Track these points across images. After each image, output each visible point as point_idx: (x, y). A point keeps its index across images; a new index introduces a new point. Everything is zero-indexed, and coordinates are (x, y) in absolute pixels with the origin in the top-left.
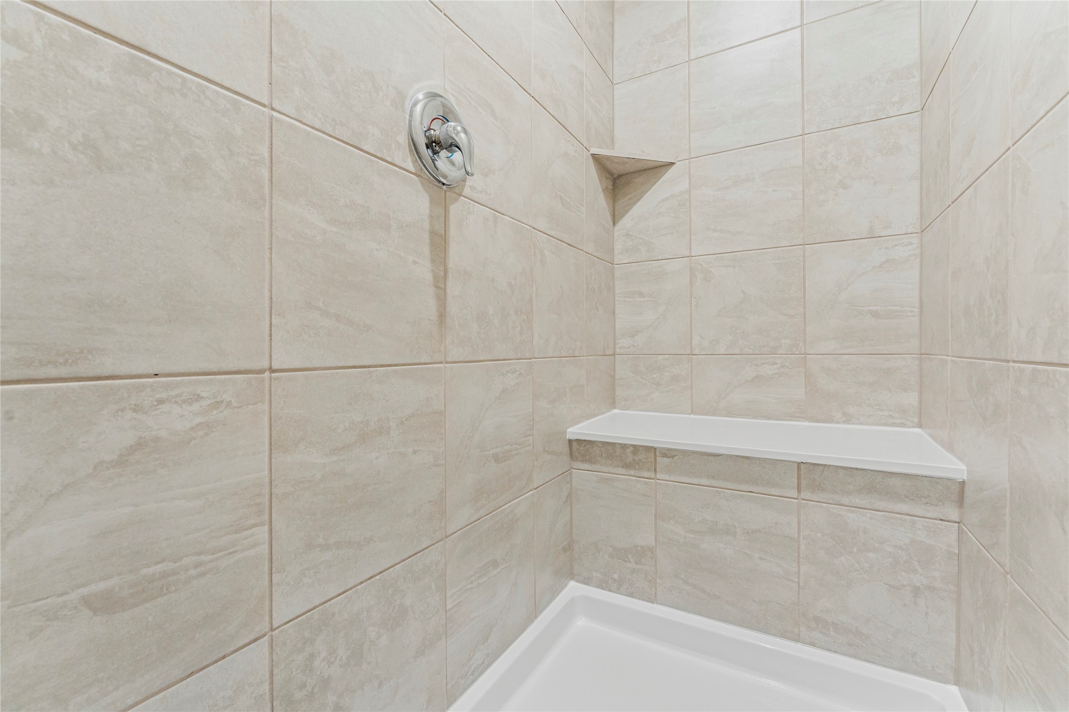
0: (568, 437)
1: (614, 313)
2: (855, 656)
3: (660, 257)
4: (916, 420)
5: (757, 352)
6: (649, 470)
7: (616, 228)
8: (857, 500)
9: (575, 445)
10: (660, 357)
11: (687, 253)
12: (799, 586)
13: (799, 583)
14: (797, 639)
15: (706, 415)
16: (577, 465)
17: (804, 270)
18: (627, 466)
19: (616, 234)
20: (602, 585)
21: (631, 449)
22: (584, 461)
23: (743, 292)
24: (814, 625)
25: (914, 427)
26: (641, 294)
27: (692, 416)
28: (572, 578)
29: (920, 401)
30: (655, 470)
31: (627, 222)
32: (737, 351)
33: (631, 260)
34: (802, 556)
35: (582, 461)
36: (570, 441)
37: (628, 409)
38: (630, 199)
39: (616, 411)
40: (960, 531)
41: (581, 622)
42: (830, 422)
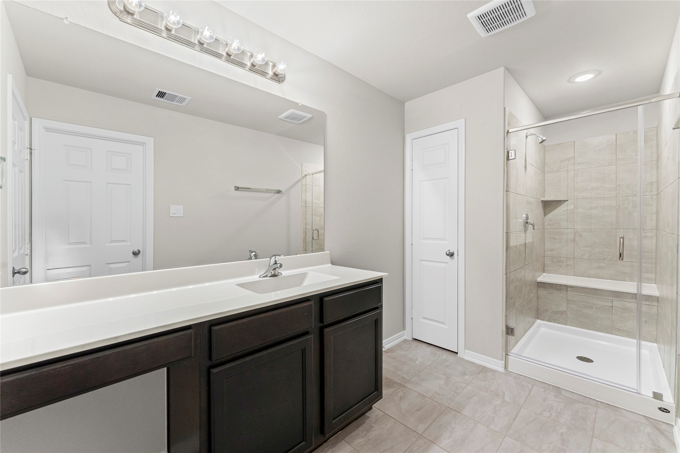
0: (538, 281)
1: (544, 244)
2: (629, 338)
3: (563, 228)
4: (654, 282)
5: (599, 259)
6: (565, 291)
7: (545, 217)
8: (630, 300)
9: (539, 284)
10: (562, 258)
11: (573, 228)
12: (612, 321)
13: (612, 320)
14: (612, 334)
15: (580, 277)
16: (539, 289)
17: (616, 236)
18: (558, 290)
19: (545, 219)
20: (548, 321)
21: (559, 285)
22: (543, 288)
23: (594, 241)
24: (617, 330)
25: (653, 284)
26: (555, 239)
27: (574, 277)
28: (538, 319)
29: (656, 277)
30: (567, 291)
31: (549, 216)
32: (592, 258)
33: (551, 228)
34: (613, 313)
35: (542, 288)
36: (538, 282)
37: (550, 273)
38: (551, 209)
39: (545, 274)
40: (658, 308)
41: (543, 329)
42: (625, 281)
